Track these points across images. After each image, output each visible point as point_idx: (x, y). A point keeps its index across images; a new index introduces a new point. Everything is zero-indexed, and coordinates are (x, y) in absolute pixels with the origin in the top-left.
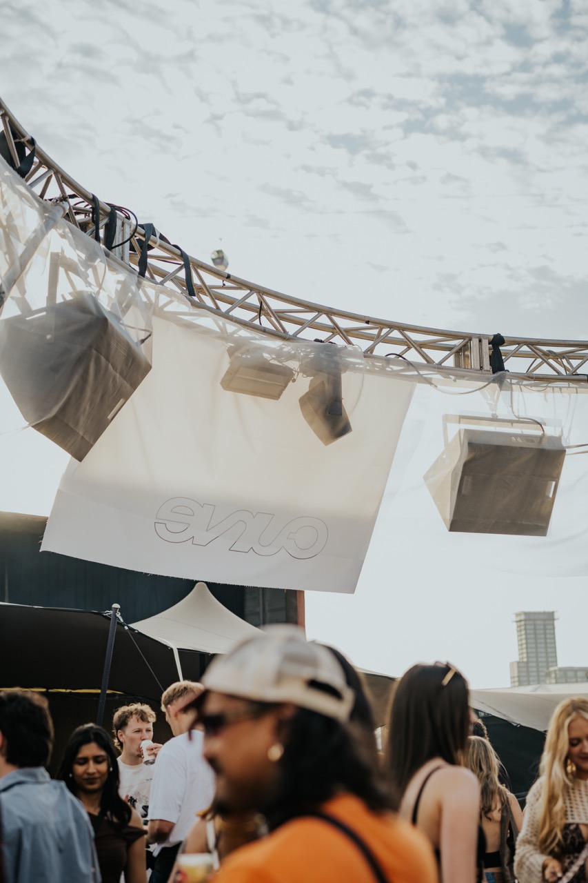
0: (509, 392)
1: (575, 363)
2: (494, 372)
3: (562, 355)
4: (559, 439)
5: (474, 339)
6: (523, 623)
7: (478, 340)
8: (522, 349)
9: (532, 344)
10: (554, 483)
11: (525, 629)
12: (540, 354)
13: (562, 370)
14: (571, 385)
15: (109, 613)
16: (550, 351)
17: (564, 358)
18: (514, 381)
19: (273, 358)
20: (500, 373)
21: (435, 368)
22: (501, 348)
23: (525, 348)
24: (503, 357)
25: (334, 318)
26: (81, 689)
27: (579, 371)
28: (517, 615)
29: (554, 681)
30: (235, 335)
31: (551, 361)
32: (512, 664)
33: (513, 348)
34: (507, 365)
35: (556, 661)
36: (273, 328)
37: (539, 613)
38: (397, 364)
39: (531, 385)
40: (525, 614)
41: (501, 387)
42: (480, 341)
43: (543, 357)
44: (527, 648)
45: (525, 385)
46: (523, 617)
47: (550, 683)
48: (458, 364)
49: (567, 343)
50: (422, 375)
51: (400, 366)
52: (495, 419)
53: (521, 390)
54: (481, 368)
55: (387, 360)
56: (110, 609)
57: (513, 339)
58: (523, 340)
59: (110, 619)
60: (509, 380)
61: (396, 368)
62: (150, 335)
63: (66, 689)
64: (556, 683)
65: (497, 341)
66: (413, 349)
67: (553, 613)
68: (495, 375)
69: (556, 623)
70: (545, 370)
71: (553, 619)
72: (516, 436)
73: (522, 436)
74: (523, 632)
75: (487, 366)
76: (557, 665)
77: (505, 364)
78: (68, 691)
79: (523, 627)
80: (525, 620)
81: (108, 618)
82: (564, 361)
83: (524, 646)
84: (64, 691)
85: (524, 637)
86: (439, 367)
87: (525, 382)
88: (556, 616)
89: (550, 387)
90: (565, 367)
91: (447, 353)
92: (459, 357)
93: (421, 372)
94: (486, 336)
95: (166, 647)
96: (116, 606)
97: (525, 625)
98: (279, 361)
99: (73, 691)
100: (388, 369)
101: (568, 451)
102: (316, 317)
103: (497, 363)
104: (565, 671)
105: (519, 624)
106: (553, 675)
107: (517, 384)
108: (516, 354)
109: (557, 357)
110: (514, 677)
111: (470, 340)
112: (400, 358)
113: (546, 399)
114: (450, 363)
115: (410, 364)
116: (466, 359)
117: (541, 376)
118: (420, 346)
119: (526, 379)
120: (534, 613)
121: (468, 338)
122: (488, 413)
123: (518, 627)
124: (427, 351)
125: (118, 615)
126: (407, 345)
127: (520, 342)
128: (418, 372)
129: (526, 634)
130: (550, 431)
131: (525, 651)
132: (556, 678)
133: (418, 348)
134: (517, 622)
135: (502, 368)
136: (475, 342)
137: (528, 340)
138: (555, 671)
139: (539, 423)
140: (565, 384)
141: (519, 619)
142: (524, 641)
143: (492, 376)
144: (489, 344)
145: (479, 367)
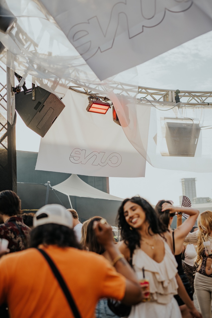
0: (182, 109)
1: (204, 98)
2: (177, 103)
3: (199, 96)
4: (198, 124)
5: (170, 92)
6: (184, 182)
7: (171, 92)
8: (186, 94)
9: (189, 93)
10: (197, 139)
11: (185, 184)
12: (192, 96)
13: (199, 101)
14: (202, 106)
15: (47, 184)
16: (195, 95)
17: (200, 97)
18: (183, 105)
19: (103, 100)
20: (178, 103)
21: (157, 102)
22: (178, 94)
23: (187, 94)
24: (180, 97)
25: (123, 86)
26: (33, 209)
27: (205, 102)
28: (182, 179)
29: (195, 202)
30: (90, 93)
31: (195, 98)
32: (180, 197)
33: (183, 94)
34: (181, 100)
35: (196, 196)
36: (103, 90)
37: (190, 179)
38: (144, 101)
39: (189, 107)
40: (185, 179)
41: (179, 107)
42: (172, 92)
43: (193, 97)
44: (185, 191)
45: (187, 107)
46: (184, 180)
47: (194, 204)
48: (164, 100)
49: (201, 92)
50: (152, 104)
51: (145, 101)
52: (177, 118)
53: (186, 108)
54: (172, 101)
55: (141, 100)
56: (47, 183)
57: (183, 91)
58: (186, 91)
59: (47, 186)
60: (181, 105)
61: (143, 102)
62: (64, 96)
63: (28, 209)
64: (196, 203)
65: (178, 92)
66: (149, 96)
67: (194, 179)
68: (177, 104)
69: (196, 182)
70: (193, 101)
71: (195, 181)
72: (184, 124)
73: (186, 124)
74: (184, 185)
75: (174, 101)
76: (196, 197)
77: (180, 100)
78: (28, 210)
79: (184, 184)
80: (185, 181)
81: (46, 186)
82: (200, 98)
83: (184, 190)
84: (27, 210)
85: (184, 187)
86: (158, 102)
87: (186, 106)
88: (196, 179)
89: (195, 107)
90: (200, 100)
91: (161, 96)
92: (165, 98)
93: (152, 103)
94: (174, 91)
95: (65, 195)
96: (49, 182)
97: (185, 183)
98: (105, 101)
99: (30, 210)
100: (141, 102)
101: (202, 128)
102: (117, 86)
103: (177, 99)
104: (199, 199)
105: (182, 183)
106: (195, 200)
107: (184, 106)
108: (184, 96)
109: (198, 96)
110: (181, 201)
111: (168, 92)
112: (145, 99)
113: (194, 111)
114: (162, 100)
115: (149, 101)
116: (167, 98)
117: (192, 104)
118: (151, 94)
119: (187, 105)
120: (188, 179)
121: (167, 91)
122: (175, 116)
123: (182, 184)
124: (154, 96)
125: (50, 185)
126: (147, 94)
127: (185, 92)
128: (151, 103)
129: (185, 186)
130: (195, 122)
131: (185, 192)
132: (196, 201)
133: (151, 95)
134: (182, 182)
135: (179, 101)
136: (170, 93)
137: (188, 92)
138: (196, 199)
139: (192, 120)
140: (200, 106)
141: (182, 181)
142: (184, 189)
143: (176, 104)
144: (175, 93)
145: (171, 101)
